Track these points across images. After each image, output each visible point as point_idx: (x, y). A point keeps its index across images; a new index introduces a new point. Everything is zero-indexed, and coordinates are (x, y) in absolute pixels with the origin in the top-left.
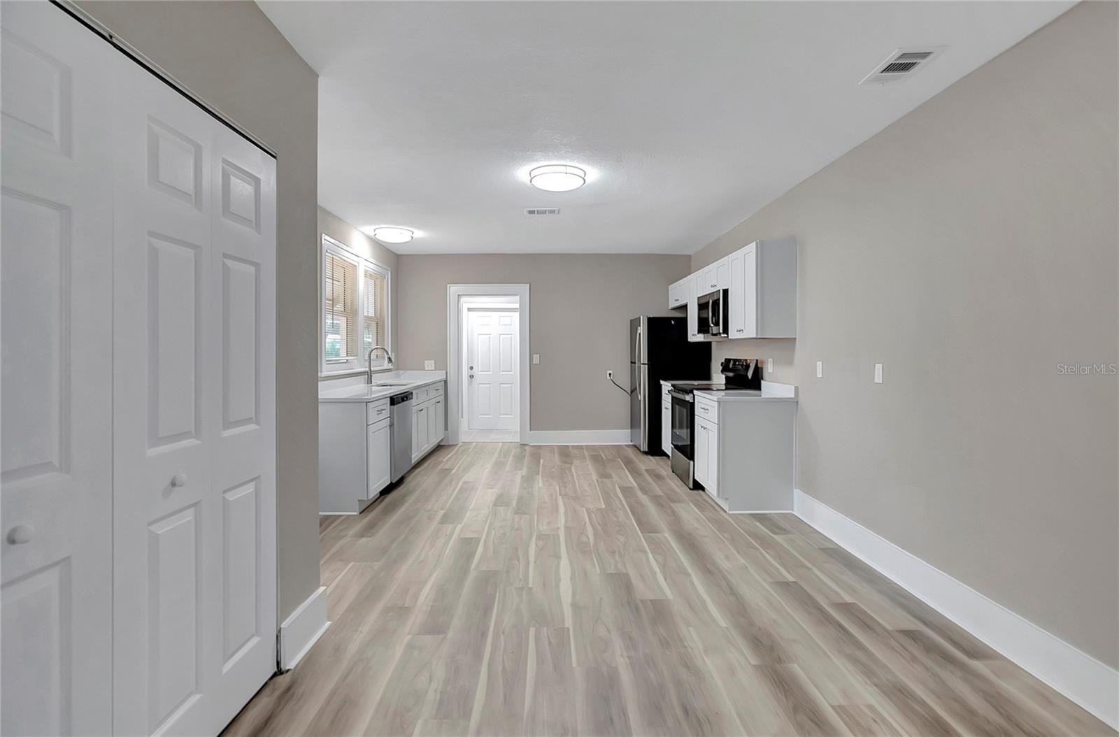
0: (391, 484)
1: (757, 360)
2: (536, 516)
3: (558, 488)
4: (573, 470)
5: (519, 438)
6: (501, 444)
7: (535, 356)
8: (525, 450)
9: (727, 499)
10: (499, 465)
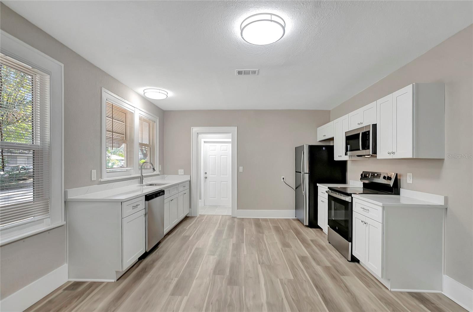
0: (146, 252)
1: (397, 174)
2: (243, 287)
3: (257, 255)
4: (265, 239)
5: (231, 214)
6: (221, 216)
7: (240, 167)
8: (234, 222)
9: (389, 280)
10: (219, 233)
